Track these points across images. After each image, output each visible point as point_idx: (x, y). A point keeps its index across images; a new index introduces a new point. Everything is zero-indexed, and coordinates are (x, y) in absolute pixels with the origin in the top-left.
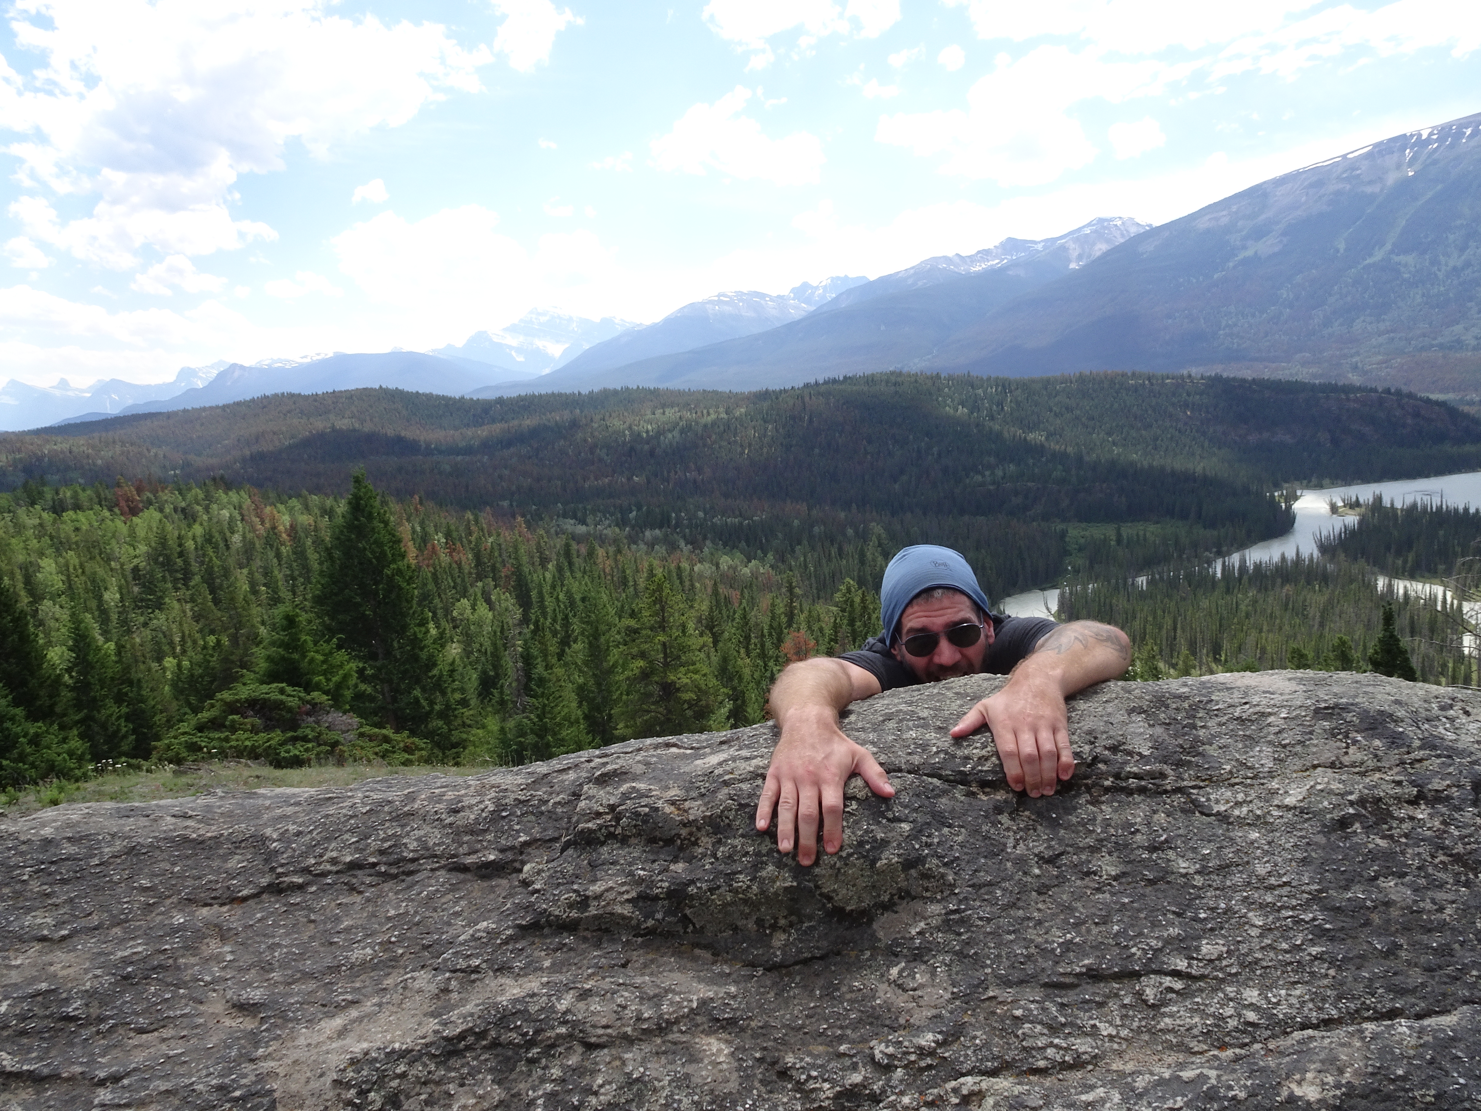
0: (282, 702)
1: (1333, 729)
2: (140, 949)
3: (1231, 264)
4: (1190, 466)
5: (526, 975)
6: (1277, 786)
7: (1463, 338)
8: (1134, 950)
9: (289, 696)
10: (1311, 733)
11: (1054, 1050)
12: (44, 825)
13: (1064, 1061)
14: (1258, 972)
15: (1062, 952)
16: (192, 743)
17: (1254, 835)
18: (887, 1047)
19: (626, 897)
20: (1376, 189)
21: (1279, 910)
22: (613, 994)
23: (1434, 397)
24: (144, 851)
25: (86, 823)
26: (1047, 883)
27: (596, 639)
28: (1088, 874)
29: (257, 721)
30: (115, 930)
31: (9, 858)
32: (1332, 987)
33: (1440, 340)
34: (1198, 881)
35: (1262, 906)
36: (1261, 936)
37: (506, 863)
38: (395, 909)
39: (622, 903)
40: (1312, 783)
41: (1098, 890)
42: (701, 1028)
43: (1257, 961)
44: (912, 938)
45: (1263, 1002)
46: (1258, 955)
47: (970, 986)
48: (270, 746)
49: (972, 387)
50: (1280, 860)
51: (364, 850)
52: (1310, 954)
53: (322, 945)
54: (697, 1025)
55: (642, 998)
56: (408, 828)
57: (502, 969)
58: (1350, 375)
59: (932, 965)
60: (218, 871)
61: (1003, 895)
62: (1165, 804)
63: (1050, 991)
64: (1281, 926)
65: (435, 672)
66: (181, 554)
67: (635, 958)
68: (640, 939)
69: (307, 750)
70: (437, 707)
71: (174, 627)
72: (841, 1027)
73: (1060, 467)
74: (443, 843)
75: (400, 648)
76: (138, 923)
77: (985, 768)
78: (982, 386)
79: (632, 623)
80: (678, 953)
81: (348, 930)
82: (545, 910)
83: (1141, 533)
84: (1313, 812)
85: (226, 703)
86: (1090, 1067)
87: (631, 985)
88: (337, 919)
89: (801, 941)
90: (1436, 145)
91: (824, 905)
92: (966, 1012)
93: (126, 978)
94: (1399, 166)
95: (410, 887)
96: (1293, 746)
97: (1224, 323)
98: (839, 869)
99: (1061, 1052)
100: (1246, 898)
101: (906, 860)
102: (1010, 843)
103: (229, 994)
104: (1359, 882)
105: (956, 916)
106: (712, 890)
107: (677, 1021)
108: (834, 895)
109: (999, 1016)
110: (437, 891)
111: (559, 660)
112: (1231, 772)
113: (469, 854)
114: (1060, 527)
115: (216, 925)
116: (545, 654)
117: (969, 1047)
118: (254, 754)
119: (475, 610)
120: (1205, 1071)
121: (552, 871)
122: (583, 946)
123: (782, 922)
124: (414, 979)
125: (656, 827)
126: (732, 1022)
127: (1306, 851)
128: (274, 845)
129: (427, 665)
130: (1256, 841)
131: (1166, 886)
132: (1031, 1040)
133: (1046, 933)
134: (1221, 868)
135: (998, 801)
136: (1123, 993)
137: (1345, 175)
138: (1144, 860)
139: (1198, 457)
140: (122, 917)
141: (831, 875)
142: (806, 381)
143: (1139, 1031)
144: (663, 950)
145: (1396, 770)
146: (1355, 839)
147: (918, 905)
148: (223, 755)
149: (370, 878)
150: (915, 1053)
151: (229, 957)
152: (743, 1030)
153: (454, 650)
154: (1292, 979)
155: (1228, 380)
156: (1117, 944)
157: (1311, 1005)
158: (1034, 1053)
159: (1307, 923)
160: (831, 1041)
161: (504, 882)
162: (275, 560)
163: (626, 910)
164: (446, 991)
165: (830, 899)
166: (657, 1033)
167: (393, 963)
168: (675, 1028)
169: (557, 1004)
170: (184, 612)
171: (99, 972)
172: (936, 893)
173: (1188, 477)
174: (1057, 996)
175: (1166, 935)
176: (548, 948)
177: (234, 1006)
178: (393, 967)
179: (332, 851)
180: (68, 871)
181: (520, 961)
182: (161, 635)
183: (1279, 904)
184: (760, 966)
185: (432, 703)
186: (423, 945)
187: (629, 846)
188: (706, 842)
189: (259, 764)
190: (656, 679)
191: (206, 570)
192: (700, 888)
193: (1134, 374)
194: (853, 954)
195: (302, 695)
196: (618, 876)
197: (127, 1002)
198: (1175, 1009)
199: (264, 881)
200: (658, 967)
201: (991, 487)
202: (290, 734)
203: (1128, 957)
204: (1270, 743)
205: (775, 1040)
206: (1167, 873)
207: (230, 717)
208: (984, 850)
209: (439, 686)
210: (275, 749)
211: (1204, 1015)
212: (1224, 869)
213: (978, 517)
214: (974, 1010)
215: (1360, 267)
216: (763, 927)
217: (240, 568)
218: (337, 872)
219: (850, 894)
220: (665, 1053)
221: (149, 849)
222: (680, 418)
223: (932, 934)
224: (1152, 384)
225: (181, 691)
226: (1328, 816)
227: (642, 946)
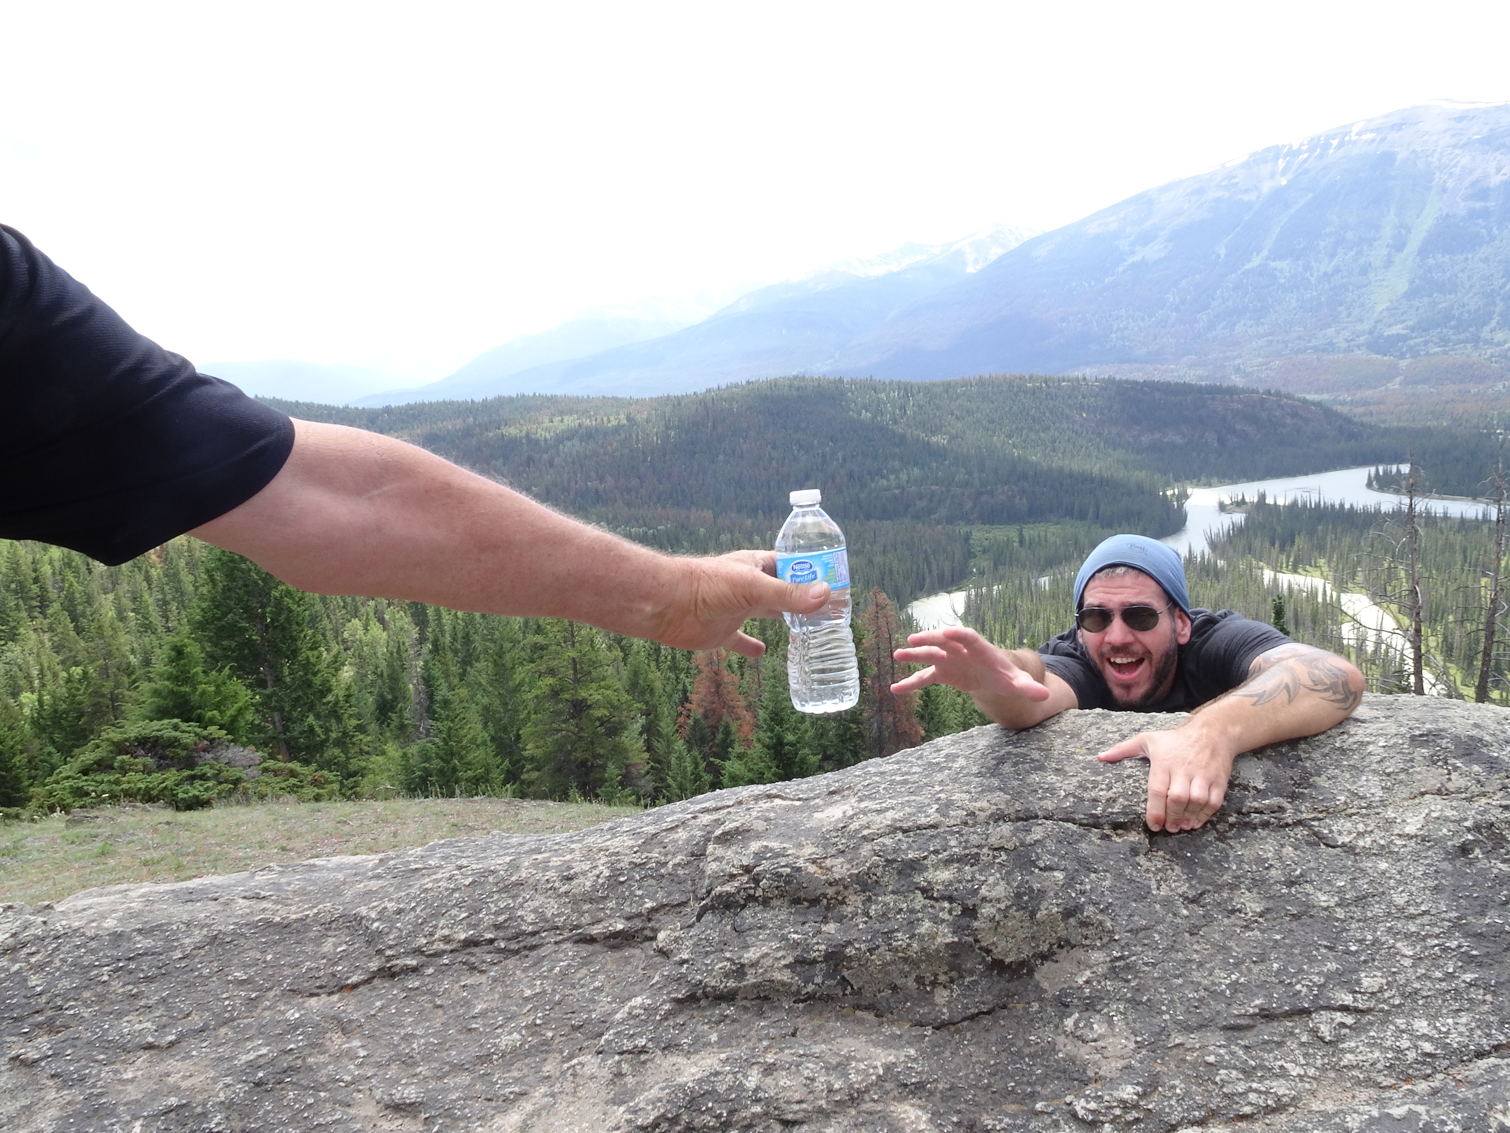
0: (176, 739)
1: (1432, 756)
2: (264, 1051)
3: (1121, 269)
4: (1087, 467)
5: (696, 1052)
6: (1393, 815)
7: (1334, 341)
8: (1298, 987)
9: (183, 732)
10: (1412, 760)
11: (1256, 1095)
12: (103, 917)
13: (1268, 1106)
14: (1420, 1002)
15: (1231, 994)
16: (78, 788)
17: (1383, 865)
18: (1088, 1102)
19: (783, 962)
20: (1251, 197)
21: (1424, 939)
22: (797, 1066)
23: (1310, 397)
24: (228, 939)
25: (150, 912)
26: (1197, 923)
27: (500, 657)
28: (1233, 911)
29: (149, 761)
30: (223, 1030)
31: (81, 957)
32: (1493, 1012)
33: (1314, 342)
34: (1340, 913)
35: (1407, 936)
36: (1414, 965)
37: (636, 931)
38: (529, 988)
39: (780, 969)
40: (1427, 811)
41: (1246, 927)
42: (891, 1095)
43: (1416, 992)
44: (1080, 988)
45: (1434, 1032)
46: (1417, 985)
47: (1152, 1034)
48: (166, 788)
49: (875, 391)
50: (1414, 889)
51: (478, 925)
52: (1464, 981)
53: (460, 1032)
54: (887, 1093)
55: (827, 1069)
56: (521, 899)
57: (669, 1047)
58: (1233, 377)
59: (1107, 1014)
60: (314, 957)
61: (1161, 939)
62: (1290, 837)
63: (1229, 1033)
64: (1430, 955)
65: (330, 698)
66: (36, 580)
67: (801, 1026)
68: (801, 1005)
69: (207, 789)
70: (334, 735)
71: (31, 660)
72: (1029, 1084)
73: (963, 470)
74: (562, 914)
75: (290, 674)
76: (245, 1021)
77: (1115, 810)
78: (884, 391)
79: (540, 639)
80: (841, 1017)
81: (483, 1014)
82: (701, 982)
83: (1042, 534)
84: (1434, 840)
85: (113, 742)
86: (1292, 1109)
87: (812, 1055)
88: (467, 1003)
89: (965, 996)
90: (1306, 155)
91: (984, 958)
92: (1155, 1061)
93: (258, 1084)
94: (1272, 176)
95: (537, 963)
96: (1397, 774)
97: (1115, 327)
98: (998, 922)
99: (1263, 1097)
100: (1390, 928)
101: (1065, 909)
102: (1154, 885)
103: (378, 1094)
104: (1493, 907)
105: (1121, 963)
106: (871, 951)
107: (867, 1091)
108: (993, 948)
109: (1190, 1063)
110: (569, 965)
111: (461, 680)
112: (1346, 803)
113: (593, 924)
114: (965, 529)
115: (333, 1018)
116: (447, 675)
117: (1170, 1098)
118: (149, 797)
119: (367, 630)
120: (1413, 1107)
121: (696, 939)
122: (746, 1017)
123: (942, 978)
124: (582, 1065)
125: (800, 887)
126: (920, 1086)
127: (1436, 879)
128: (376, 925)
129: (321, 691)
130: (1386, 871)
131: (1309, 921)
132: (1230, 1086)
133: (1210, 975)
134: (1358, 900)
135: (1133, 842)
136: (1297, 1031)
137: (1224, 183)
138: (1283, 895)
139: (1094, 459)
140: (226, 1015)
141: (990, 929)
142: (708, 387)
143: (1323, 1069)
144: (826, 1014)
145: (1500, 794)
146: (1479, 865)
147: (1078, 954)
148: (114, 798)
149: (489, 956)
150: (1118, 1106)
151: (362, 1053)
152: (931, 1093)
153: (347, 673)
154: (1454, 1008)
155: (1120, 382)
156: (1281, 982)
157: (1479, 1032)
158: (1236, 1099)
159: (1453, 950)
160: (1023, 1099)
161: (637, 952)
162: (145, 584)
163: (785, 976)
164: (619, 1075)
165: (988, 952)
166: (850, 1104)
167: (544, 1047)
168: (867, 1097)
169: (744, 1081)
170: (42, 642)
171: (228, 1080)
172: (1095, 940)
173: (1086, 479)
174: (1238, 1038)
175: (1325, 970)
176: (709, 1021)
177: (387, 1107)
178: (547, 1052)
179: (442, 928)
180: (150, 968)
181: (687, 1038)
182: (15, 669)
183: (1423, 933)
184: (929, 1024)
185: (327, 730)
186: (572, 1026)
187: (773, 908)
188: (855, 901)
189: (159, 807)
190: (567, 696)
191: (66, 597)
192: (859, 949)
193: (1031, 377)
194: (1020, 1006)
195: (198, 730)
196: (772, 941)
197: (269, 1112)
198: (1353, 1044)
199: (374, 965)
200: (828, 1033)
201: (896, 491)
202: (186, 773)
203: (1295, 994)
204: (1374, 772)
205: (966, 1101)
206: (1309, 907)
207: (119, 758)
208: (1132, 893)
209: (335, 713)
210: (172, 790)
211: (1384, 1050)
212: (1361, 900)
213: (884, 522)
214: (1163, 1059)
215: (1239, 272)
216: (924, 984)
217: (105, 593)
218: (452, 951)
219: (1010, 946)
220: (863, 1124)
221: (234, 937)
222: (580, 425)
223: (1099, 982)
224: (1048, 387)
225: (43, 729)
226: (1449, 843)
227: (804, 1012)
